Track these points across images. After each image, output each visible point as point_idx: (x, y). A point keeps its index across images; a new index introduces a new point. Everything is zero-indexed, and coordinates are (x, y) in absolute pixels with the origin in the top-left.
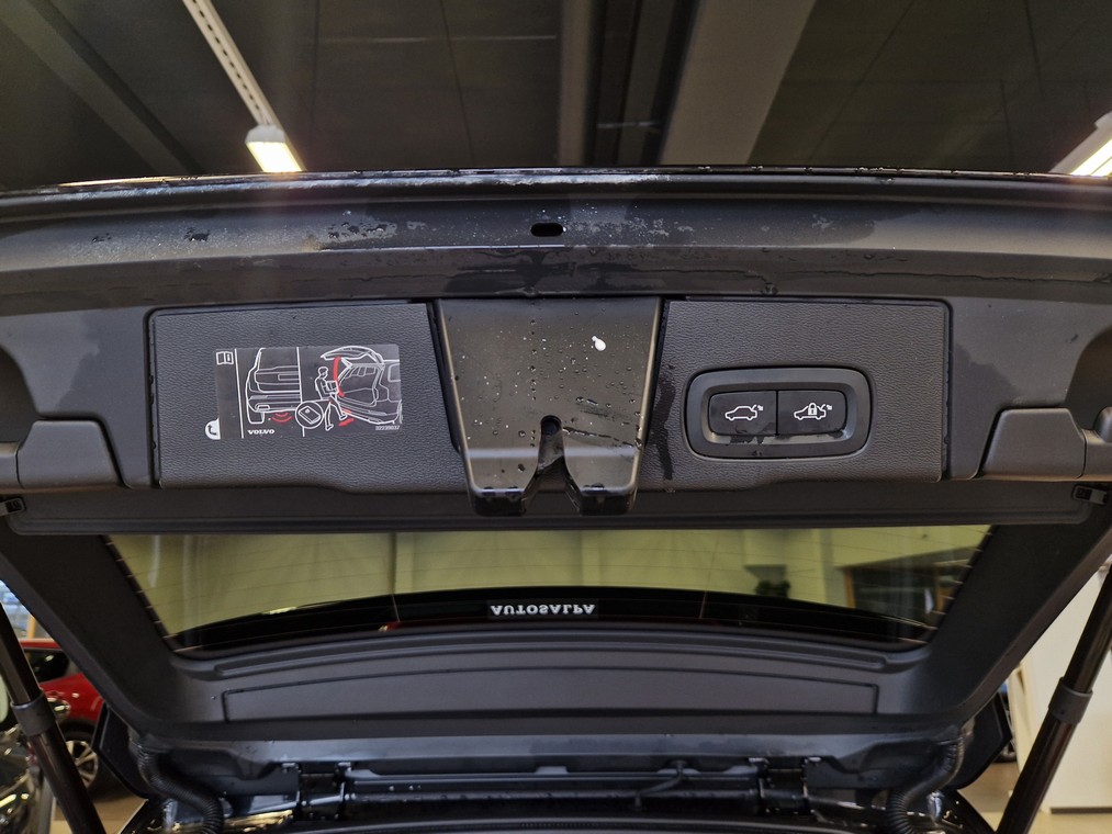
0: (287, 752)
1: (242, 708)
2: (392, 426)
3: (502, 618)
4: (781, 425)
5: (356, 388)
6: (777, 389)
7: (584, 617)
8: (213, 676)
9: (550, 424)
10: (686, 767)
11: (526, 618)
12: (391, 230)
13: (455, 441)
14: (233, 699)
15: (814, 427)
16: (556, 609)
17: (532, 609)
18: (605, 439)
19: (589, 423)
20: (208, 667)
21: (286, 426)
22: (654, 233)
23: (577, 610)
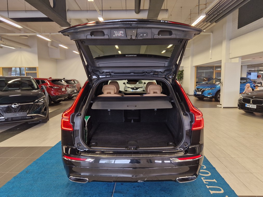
0: (105, 71)
1: (101, 65)
2: (123, 36)
3: (127, 57)
4: (143, 36)
5: (121, 34)
6: (143, 34)
7: (135, 57)
8: (98, 62)
9: (131, 36)
10: (146, 73)
11: (129, 57)
12: (123, 25)
13: (127, 37)
14: (99, 64)
15: (145, 36)
16: (131, 56)
17: (130, 56)
18: (134, 36)
19: (133, 36)
20: (97, 61)
21: (118, 36)
22: (136, 25)
23: (135, 56)
